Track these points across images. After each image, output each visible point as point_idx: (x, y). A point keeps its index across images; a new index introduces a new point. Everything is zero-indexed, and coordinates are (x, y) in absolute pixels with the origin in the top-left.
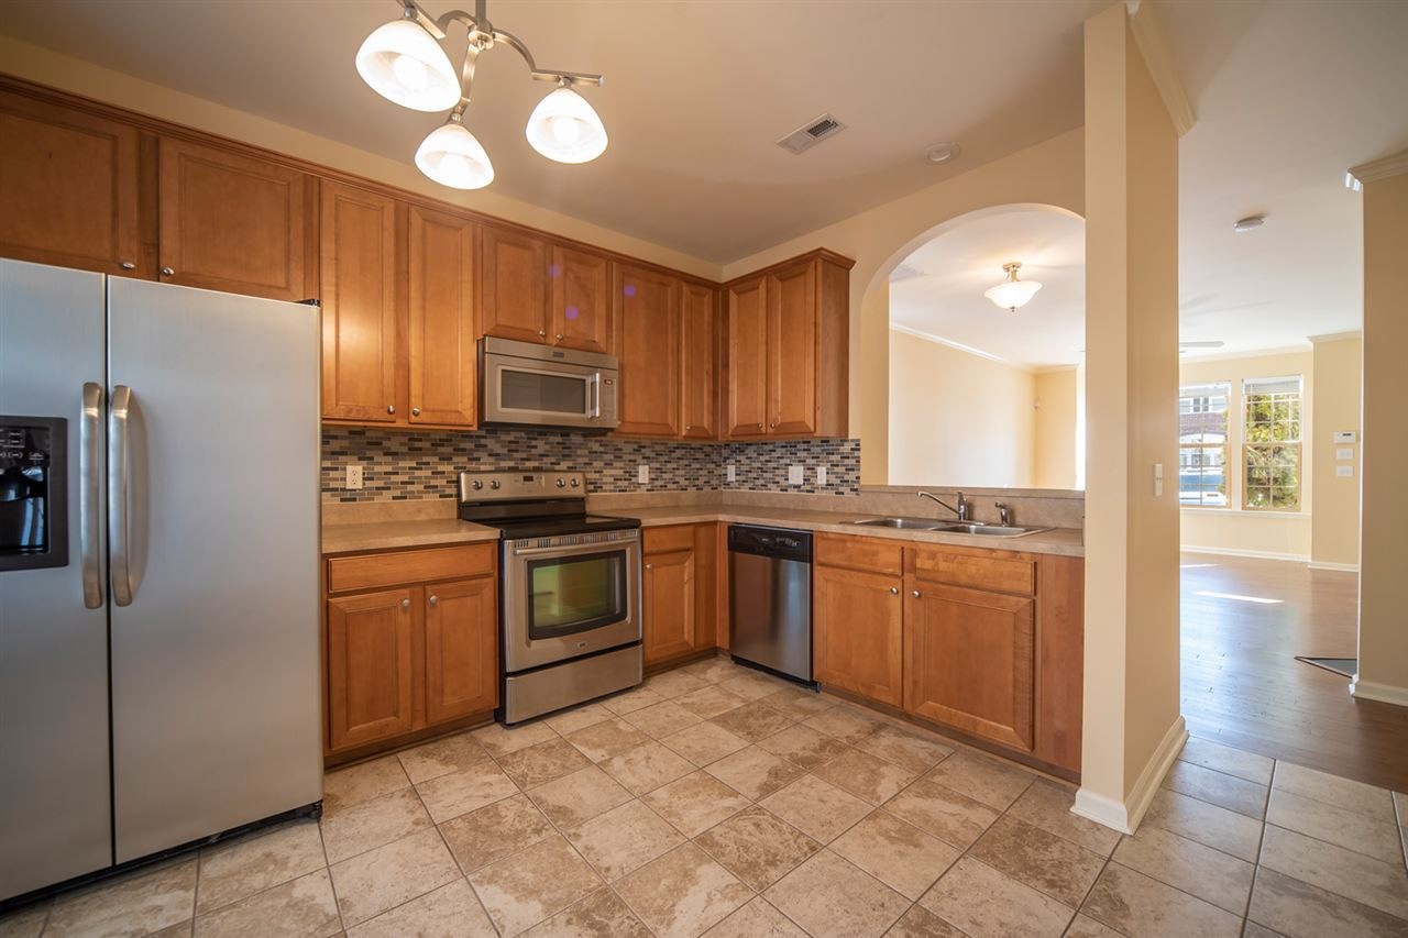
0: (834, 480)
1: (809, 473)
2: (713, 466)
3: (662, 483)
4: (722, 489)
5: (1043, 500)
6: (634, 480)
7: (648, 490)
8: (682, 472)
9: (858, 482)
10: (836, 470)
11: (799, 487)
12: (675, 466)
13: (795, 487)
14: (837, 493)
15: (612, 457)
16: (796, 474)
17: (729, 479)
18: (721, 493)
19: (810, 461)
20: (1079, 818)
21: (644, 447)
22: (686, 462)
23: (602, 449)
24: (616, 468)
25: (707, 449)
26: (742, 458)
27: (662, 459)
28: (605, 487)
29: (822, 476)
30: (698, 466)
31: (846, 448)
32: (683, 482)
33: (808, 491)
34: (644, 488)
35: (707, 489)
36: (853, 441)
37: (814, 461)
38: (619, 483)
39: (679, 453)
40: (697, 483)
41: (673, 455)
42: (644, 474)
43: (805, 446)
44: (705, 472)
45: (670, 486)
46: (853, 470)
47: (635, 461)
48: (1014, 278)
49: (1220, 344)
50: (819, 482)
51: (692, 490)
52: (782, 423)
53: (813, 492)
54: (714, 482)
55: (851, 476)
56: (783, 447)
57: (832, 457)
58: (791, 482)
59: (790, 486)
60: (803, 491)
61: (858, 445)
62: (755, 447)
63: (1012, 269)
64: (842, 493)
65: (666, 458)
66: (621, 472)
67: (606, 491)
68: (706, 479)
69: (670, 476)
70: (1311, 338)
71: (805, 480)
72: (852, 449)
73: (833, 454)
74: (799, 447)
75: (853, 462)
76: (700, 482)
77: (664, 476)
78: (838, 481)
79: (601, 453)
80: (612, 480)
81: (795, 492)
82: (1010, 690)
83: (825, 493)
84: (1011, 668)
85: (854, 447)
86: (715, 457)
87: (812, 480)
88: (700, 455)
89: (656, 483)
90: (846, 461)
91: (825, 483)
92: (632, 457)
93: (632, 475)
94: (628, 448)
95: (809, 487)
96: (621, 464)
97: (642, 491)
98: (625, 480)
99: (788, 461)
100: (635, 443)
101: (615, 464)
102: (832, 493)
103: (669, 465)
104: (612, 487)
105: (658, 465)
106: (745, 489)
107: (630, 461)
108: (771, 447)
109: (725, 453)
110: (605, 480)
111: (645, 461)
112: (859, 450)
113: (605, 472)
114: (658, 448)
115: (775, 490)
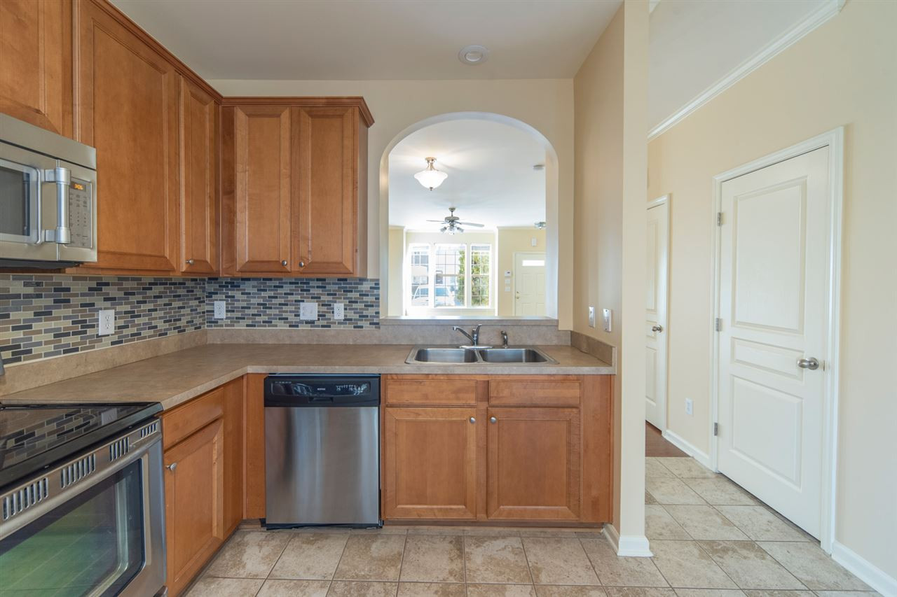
0: (351, 315)
1: (325, 309)
2: (196, 302)
3: (135, 330)
4: (205, 327)
5: (525, 327)
6: (90, 332)
7: (113, 343)
8: (161, 314)
9: (378, 317)
10: (354, 306)
11: (312, 322)
12: (151, 306)
13: (307, 322)
14: (355, 327)
15: (50, 302)
16: (310, 310)
17: (216, 316)
18: (205, 333)
19: (325, 298)
20: (626, 558)
21: (107, 284)
22: (166, 300)
23: (30, 290)
24: (58, 318)
25: (189, 284)
26: (238, 294)
27: (133, 299)
28: (35, 350)
29: (339, 311)
30: (180, 304)
31: (365, 287)
32: (161, 325)
33: (323, 326)
34: (106, 341)
35: (190, 330)
36: (372, 280)
37: (330, 298)
38: (64, 340)
39: (156, 290)
40: (178, 324)
41: (149, 293)
42: (106, 321)
43: (320, 284)
44: (187, 311)
45: (144, 333)
46: (372, 306)
47: (93, 305)
48: (432, 168)
49: (482, 226)
50: (336, 317)
51: (173, 334)
52: (312, 262)
53: (330, 326)
54: (197, 321)
55: (371, 311)
56: (291, 283)
57: (349, 295)
58: (302, 318)
59: (301, 322)
60: (318, 326)
61: (378, 284)
62: (255, 283)
63: (430, 161)
64: (362, 327)
65: (140, 298)
66: (68, 323)
67: (39, 356)
68: (189, 318)
69: (146, 320)
70: (498, 227)
71: (319, 315)
72: (371, 288)
73: (351, 291)
74: (312, 284)
75: (373, 299)
76: (183, 323)
77: (137, 321)
78: (357, 316)
79: (27, 296)
80: (50, 336)
81: (308, 327)
82: (564, 477)
83: (342, 327)
84: (565, 462)
85: (374, 286)
86: (198, 293)
87: (328, 316)
88: (182, 292)
89: (126, 332)
90: (365, 299)
91: (342, 317)
92: (88, 300)
93: (84, 326)
94: (81, 287)
95: (325, 323)
96: (69, 312)
97: (105, 345)
98: (74, 334)
99: (299, 298)
100: (91, 279)
101: (55, 313)
102: (350, 327)
103: (143, 307)
104: (51, 348)
105: (128, 308)
106: (241, 326)
107: (82, 305)
108: (277, 283)
109: (210, 287)
110: (35, 339)
111: (108, 304)
112: (378, 288)
113: (36, 326)
114: (126, 285)
115: (282, 326)
